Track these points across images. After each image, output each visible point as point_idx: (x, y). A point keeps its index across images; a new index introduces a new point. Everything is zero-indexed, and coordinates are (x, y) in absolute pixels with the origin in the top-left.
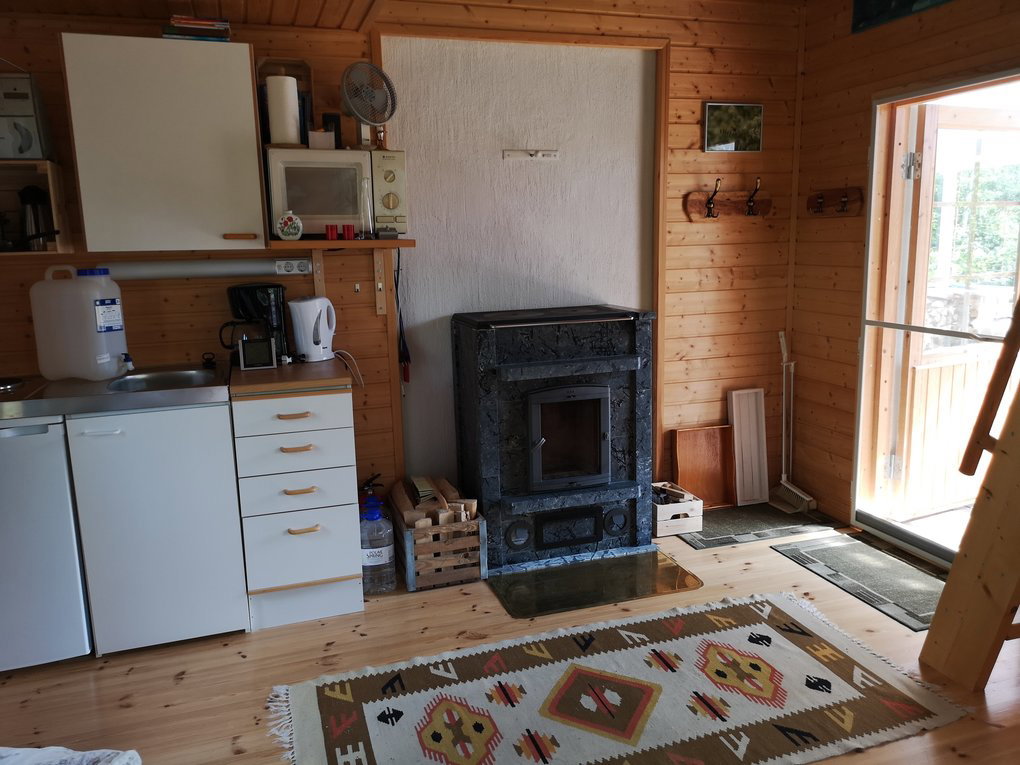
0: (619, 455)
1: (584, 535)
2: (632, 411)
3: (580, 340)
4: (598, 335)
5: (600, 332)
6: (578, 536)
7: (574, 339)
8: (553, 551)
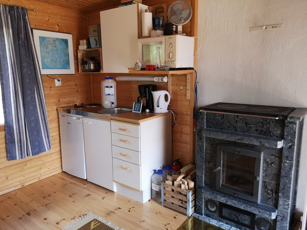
0: (269, 191)
1: (244, 222)
2: (279, 171)
3: (249, 125)
4: (260, 124)
5: (262, 123)
6: (241, 221)
7: (246, 123)
8: (228, 222)
